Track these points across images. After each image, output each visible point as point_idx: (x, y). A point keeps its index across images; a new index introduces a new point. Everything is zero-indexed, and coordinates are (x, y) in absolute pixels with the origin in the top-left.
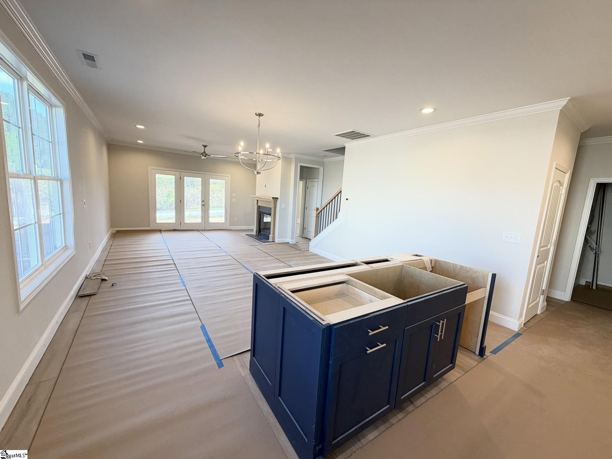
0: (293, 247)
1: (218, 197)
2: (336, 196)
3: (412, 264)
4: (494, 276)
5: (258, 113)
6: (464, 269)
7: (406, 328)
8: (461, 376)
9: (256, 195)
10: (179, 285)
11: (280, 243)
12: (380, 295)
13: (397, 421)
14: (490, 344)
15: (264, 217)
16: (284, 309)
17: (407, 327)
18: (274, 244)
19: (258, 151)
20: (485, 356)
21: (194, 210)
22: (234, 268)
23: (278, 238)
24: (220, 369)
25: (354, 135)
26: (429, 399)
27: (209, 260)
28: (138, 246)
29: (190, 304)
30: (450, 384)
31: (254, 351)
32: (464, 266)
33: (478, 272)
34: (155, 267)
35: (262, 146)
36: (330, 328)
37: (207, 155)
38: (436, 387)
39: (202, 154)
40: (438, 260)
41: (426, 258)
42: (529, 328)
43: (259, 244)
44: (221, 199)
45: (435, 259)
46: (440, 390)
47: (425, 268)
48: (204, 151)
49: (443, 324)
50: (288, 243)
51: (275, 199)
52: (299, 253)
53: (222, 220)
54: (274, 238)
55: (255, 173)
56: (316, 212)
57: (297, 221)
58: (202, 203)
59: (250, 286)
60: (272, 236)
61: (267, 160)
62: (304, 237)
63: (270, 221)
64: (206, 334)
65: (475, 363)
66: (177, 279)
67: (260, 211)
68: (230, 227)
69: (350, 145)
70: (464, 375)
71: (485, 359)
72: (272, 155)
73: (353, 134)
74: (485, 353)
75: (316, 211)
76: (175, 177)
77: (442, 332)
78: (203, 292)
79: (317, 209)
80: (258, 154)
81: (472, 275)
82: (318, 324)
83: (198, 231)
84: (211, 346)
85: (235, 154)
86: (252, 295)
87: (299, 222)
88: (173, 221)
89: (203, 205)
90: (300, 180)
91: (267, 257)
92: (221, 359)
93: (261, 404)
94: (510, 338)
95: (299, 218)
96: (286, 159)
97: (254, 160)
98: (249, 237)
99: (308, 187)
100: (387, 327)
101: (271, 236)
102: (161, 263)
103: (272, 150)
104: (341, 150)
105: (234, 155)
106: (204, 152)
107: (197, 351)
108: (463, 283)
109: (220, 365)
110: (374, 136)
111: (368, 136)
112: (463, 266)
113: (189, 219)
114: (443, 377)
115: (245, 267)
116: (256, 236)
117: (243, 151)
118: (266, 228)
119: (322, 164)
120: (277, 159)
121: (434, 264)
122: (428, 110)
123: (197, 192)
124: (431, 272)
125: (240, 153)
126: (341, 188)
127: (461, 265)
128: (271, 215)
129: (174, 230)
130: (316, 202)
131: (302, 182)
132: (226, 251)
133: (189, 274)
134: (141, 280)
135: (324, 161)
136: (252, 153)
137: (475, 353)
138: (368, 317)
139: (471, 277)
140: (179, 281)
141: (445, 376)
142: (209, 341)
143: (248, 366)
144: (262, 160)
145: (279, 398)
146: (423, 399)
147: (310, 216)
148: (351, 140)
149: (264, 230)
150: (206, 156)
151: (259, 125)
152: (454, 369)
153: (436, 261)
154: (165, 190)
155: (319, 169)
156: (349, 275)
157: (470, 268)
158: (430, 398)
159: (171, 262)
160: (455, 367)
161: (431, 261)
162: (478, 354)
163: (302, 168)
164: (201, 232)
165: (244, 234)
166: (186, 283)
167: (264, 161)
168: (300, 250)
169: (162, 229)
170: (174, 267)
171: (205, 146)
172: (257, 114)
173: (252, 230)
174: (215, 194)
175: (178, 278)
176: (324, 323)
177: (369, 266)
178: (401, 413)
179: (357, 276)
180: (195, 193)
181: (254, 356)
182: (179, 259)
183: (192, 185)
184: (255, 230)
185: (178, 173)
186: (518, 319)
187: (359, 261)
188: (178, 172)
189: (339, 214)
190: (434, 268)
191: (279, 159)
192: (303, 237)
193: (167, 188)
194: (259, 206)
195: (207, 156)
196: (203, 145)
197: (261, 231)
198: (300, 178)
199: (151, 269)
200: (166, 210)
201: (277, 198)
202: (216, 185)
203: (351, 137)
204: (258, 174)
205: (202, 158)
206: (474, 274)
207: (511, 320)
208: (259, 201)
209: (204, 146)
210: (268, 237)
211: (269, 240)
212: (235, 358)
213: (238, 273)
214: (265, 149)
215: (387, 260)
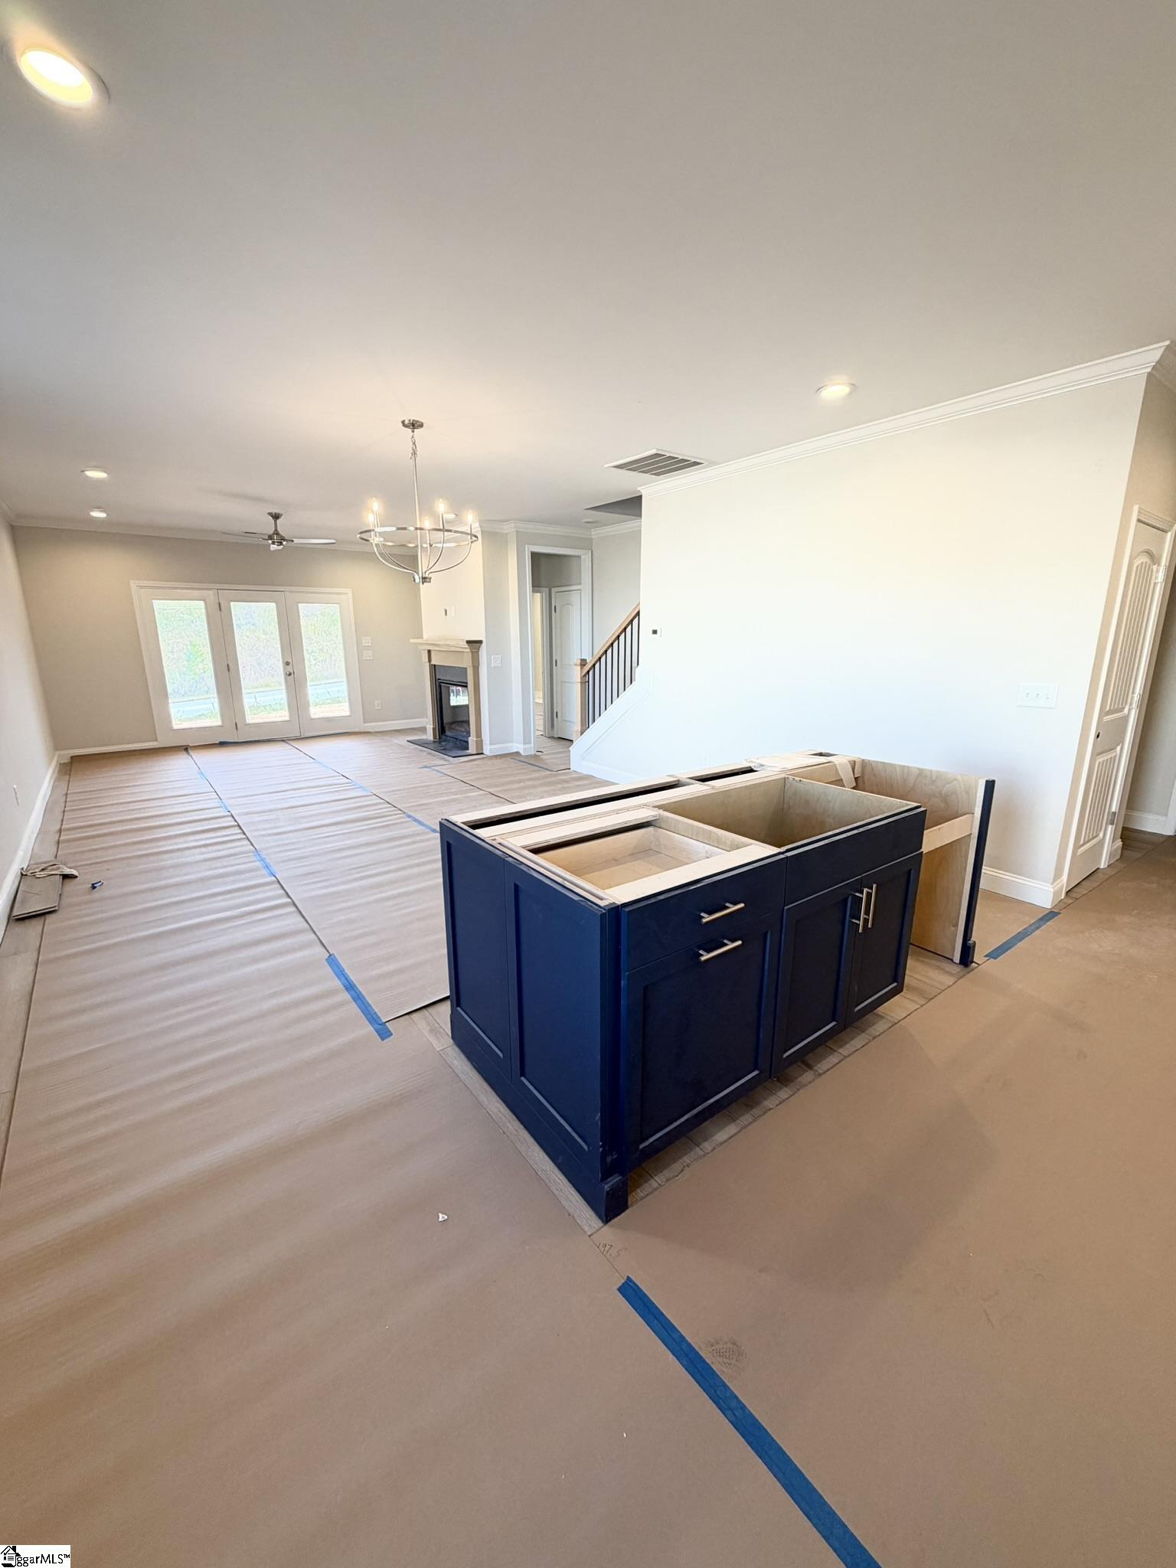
0: (530, 764)
1: (322, 650)
2: (628, 625)
3: (808, 773)
4: (990, 786)
5: (410, 420)
6: (926, 776)
7: (786, 908)
8: (918, 1009)
9: (425, 636)
10: (259, 873)
11: (496, 757)
12: (729, 843)
13: (778, 1102)
14: (984, 939)
15: (449, 695)
16: (516, 887)
17: (787, 905)
18: (483, 758)
19: (418, 522)
20: (973, 964)
21: (262, 690)
22: (385, 823)
23: (491, 744)
24: (385, 1041)
25: (662, 465)
26: (845, 1057)
27: (324, 811)
28: (136, 790)
29: (294, 912)
30: (892, 1026)
31: (457, 997)
32: (925, 770)
33: (956, 780)
34: (191, 838)
35: (427, 509)
36: (616, 911)
37: (284, 540)
38: (863, 1034)
39: (270, 537)
40: (869, 761)
41: (841, 760)
42: (1077, 899)
43: (445, 763)
44: (331, 656)
45: (863, 760)
46: (871, 1038)
47: (839, 782)
48: (276, 530)
49: (869, 895)
50: (518, 753)
51: (474, 644)
52: (546, 777)
53: (342, 710)
54: (480, 744)
55: (417, 580)
56: (581, 669)
57: (534, 699)
58: (285, 669)
59: (434, 861)
60: (475, 739)
61: (445, 545)
62: (556, 736)
63: (466, 703)
64: (340, 973)
65: (948, 980)
66: (251, 860)
67: (437, 678)
68: (366, 725)
69: (653, 490)
70: (925, 1007)
71: (972, 970)
72: (456, 532)
73: (657, 462)
74: (973, 957)
75: (579, 667)
76: (206, 604)
77: (867, 912)
78: (319, 885)
79: (583, 663)
80: (418, 531)
81: (944, 786)
82: (591, 906)
83: (283, 743)
84: (358, 998)
85: (361, 533)
86: (441, 880)
87: (541, 701)
88: (216, 721)
89: (290, 674)
90: (533, 591)
91: (466, 791)
92: (384, 1021)
93: (485, 1100)
94: (1033, 924)
95: (538, 690)
96: (492, 537)
97: (411, 545)
98: (417, 746)
99: (555, 607)
100: (742, 905)
101: (472, 740)
102: (203, 826)
103: (454, 516)
104: (632, 505)
105: (358, 536)
106: (276, 532)
107: (326, 1011)
108: (916, 804)
109: (384, 1033)
110: (712, 463)
111: (696, 464)
112: (923, 769)
113: (254, 714)
114: (875, 1011)
115: (416, 820)
116: (434, 742)
117: (382, 526)
118: (459, 721)
119: (587, 544)
120: (470, 540)
121: (860, 770)
122: (836, 391)
123: (265, 641)
124: (854, 788)
125: (373, 530)
126: (639, 604)
127: (919, 769)
128: (466, 686)
129: (222, 744)
130: (581, 645)
131: (538, 596)
132: (364, 785)
133: (279, 846)
134: (162, 868)
135: (591, 535)
136: (405, 529)
137: (952, 960)
138: (699, 885)
139: (941, 794)
140: (258, 864)
141: (881, 1010)
142: (350, 987)
143: (447, 1031)
144: (431, 546)
145: (522, 1078)
146: (833, 1059)
147: (565, 682)
148: (654, 476)
149: (453, 726)
150: (281, 544)
151: (414, 453)
152: (901, 994)
153: (864, 763)
154: (178, 643)
155: (579, 557)
156: (659, 807)
158: (849, 1055)
159: (230, 821)
160: (904, 990)
161: (853, 764)
162: (958, 962)
163: (535, 557)
164: (292, 743)
165: (402, 740)
166: (275, 869)
167: (436, 547)
168: (546, 769)
169: (191, 745)
170: (240, 833)
171: (276, 517)
172: (406, 422)
173: (423, 730)
174: (315, 645)
175: (254, 859)
176: (602, 903)
177: (708, 785)
178: (785, 1089)
179: (678, 808)
180: (261, 643)
181: (458, 1005)
182: (247, 814)
183: (249, 623)
184: (430, 727)
185: (210, 594)
186: (1051, 881)
187: (683, 776)
188: (211, 592)
189: (638, 671)
190: (860, 780)
191: (474, 539)
192: (553, 738)
193: (182, 637)
194: (435, 665)
195: (284, 543)
196: (270, 514)
197: (447, 729)
198: (533, 586)
199: (180, 843)
200: (188, 696)
201: (480, 642)
202: (315, 619)
203: (653, 470)
204: (425, 582)
205: (272, 549)
206: (948, 786)
207: (1037, 886)
208: (433, 654)
209: (273, 517)
210: (465, 744)
211: (470, 751)
212: (415, 1016)
213: (401, 835)
214: (434, 515)
215: (750, 770)
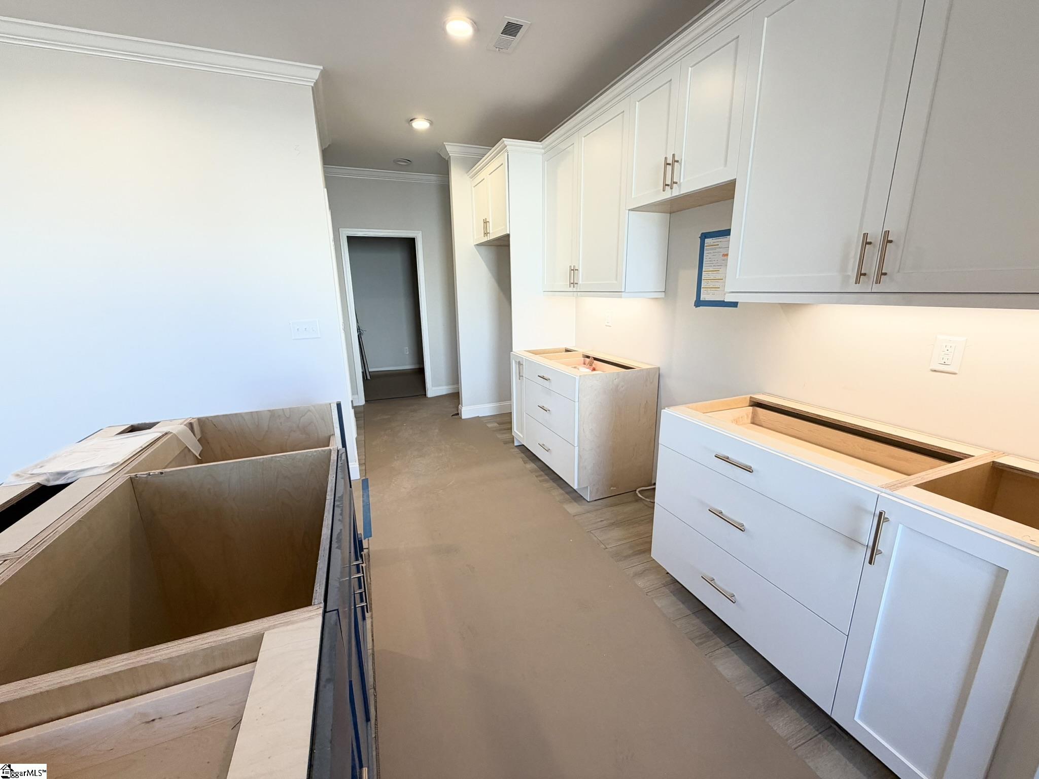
3: (156, 459)
4: (339, 407)
6: (279, 416)
20: (365, 551)
33: (309, 410)
41: (172, 427)
42: (365, 464)
71: (369, 555)
74: (363, 547)
81: (299, 421)
94: (363, 495)
121: (199, 432)
139: (299, 427)
157: (290, 408)
161: (191, 424)
190: (203, 441)
206: (303, 418)
